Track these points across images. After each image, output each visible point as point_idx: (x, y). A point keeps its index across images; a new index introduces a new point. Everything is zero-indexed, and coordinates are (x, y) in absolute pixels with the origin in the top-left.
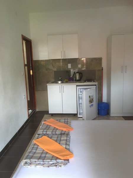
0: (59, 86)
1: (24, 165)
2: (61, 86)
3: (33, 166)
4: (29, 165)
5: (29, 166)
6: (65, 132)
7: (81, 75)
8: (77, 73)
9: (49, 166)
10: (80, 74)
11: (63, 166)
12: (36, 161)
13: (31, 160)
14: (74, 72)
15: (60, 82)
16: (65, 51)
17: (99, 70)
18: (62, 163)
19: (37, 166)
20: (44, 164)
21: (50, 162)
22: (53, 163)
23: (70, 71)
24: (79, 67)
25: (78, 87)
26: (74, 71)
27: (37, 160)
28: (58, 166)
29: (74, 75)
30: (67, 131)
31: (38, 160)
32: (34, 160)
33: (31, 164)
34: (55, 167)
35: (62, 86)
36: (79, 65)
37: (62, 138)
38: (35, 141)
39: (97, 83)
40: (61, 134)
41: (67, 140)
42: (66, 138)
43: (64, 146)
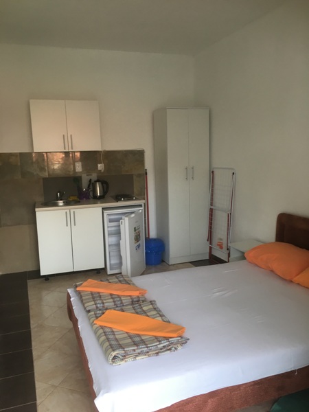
0: (64, 211)
1: (113, 362)
2: (68, 211)
3: (130, 360)
4: (123, 360)
5: (123, 363)
6: (138, 297)
7: (105, 185)
8: (98, 181)
9: (157, 353)
10: (102, 184)
11: (180, 348)
12: (134, 350)
13: (126, 349)
14: (88, 180)
15: (61, 203)
16: (71, 136)
17: (139, 176)
18: (178, 342)
19: (137, 358)
20: (148, 352)
21: (158, 346)
22: (164, 347)
23: (81, 177)
24: (99, 169)
25: (106, 212)
26: (90, 177)
27: (136, 348)
28: (173, 349)
29: (89, 186)
30: (140, 296)
31: (137, 346)
32: (130, 349)
33: (124, 357)
34: (169, 352)
35: (72, 211)
36: (99, 165)
37: (145, 308)
38: (98, 323)
39: (143, 201)
40: (132, 303)
41: (155, 309)
42: (151, 306)
43: (160, 319)
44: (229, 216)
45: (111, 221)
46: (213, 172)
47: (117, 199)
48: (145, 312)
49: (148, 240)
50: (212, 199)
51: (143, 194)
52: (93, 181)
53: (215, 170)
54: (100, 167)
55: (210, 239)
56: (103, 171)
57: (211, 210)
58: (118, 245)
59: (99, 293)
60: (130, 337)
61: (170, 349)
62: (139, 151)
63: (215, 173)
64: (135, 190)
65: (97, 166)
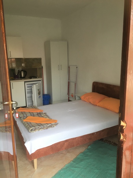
1: (31, 132)
3: (37, 131)
4: (34, 131)
8: (22, 71)
9: (47, 128)
10: (24, 72)
11: (55, 126)
12: (39, 127)
13: (35, 127)
14: (18, 70)
16: (10, 51)
17: (40, 68)
18: (54, 124)
19: (40, 130)
20: (44, 128)
21: (47, 126)
22: (49, 126)
23: (15, 69)
25: (26, 83)
29: (18, 73)
30: (41, 112)
32: (37, 127)
35: (11, 83)
36: (23, 64)
37: (42, 115)
38: (25, 121)
39: (41, 79)
40: (38, 114)
41: (46, 115)
42: (45, 115)
43: (48, 118)
44: (75, 84)
45: (28, 87)
46: (69, 67)
47: (31, 78)
48: (42, 117)
49: (44, 95)
50: (69, 78)
51: (41, 76)
52: (20, 71)
53: (70, 66)
54: (23, 65)
55: (68, 94)
56: (24, 66)
57: (69, 82)
58: (31, 97)
59: (24, 112)
60: (37, 124)
61: (52, 127)
62: (39, 59)
63: (70, 67)
64: (38, 74)
65: (22, 65)
